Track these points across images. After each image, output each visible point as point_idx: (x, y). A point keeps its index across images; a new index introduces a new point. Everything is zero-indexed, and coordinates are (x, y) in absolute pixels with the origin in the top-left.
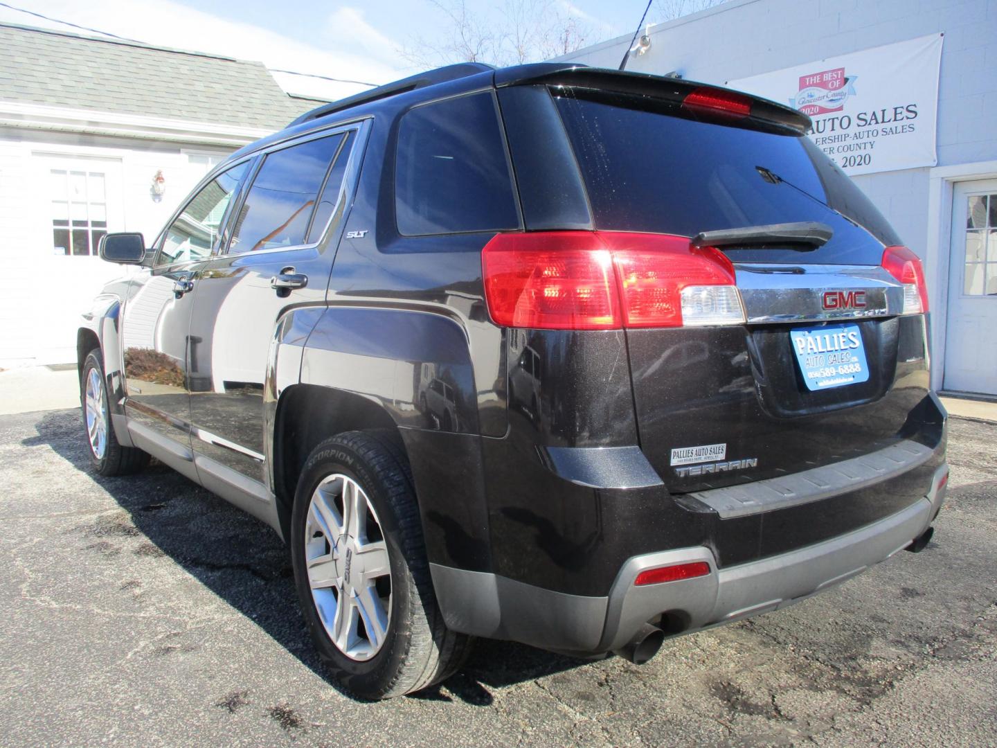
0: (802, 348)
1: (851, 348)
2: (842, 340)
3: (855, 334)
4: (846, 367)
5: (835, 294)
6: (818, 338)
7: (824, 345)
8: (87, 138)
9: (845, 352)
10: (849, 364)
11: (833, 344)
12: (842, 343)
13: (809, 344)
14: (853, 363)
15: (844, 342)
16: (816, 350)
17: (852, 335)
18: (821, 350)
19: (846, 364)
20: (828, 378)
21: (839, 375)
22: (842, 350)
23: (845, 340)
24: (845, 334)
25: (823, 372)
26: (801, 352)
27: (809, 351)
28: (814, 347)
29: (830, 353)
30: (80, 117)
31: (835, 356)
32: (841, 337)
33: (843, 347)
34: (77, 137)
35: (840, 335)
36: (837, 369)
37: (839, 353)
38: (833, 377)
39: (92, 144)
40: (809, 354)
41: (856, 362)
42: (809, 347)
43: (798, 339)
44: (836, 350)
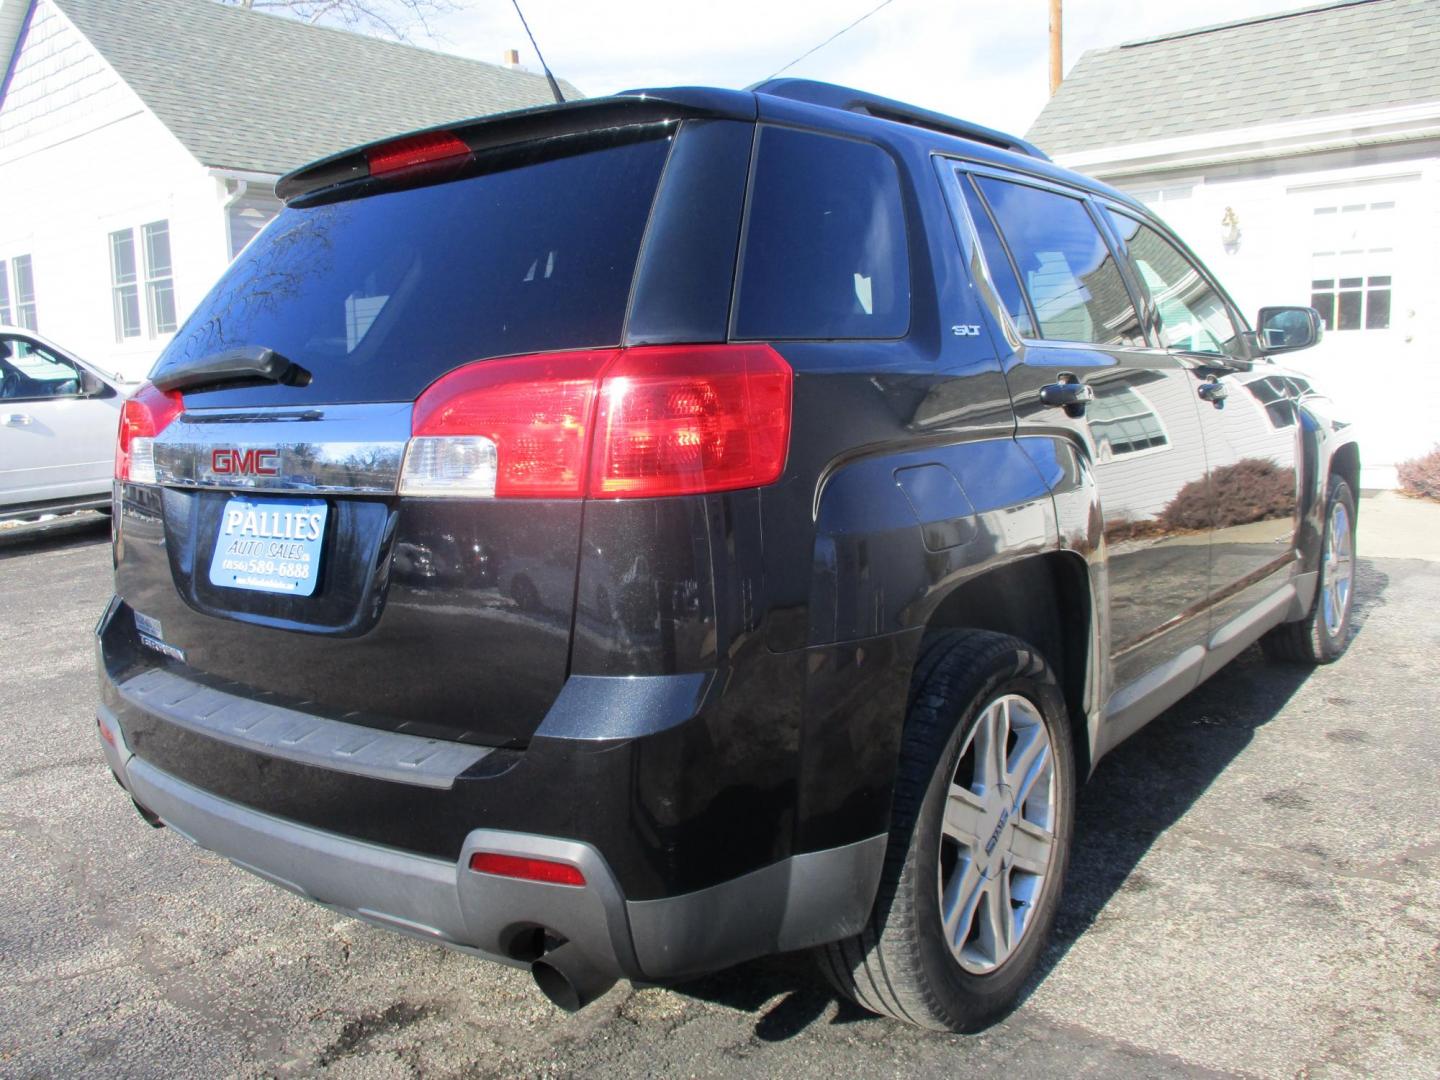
0: (235, 526)
1: (308, 538)
2: (299, 523)
3: (319, 517)
4: (291, 566)
5: (227, 452)
6: (264, 514)
7: (270, 527)
8: (1367, 152)
9: (298, 544)
10: (296, 563)
11: (282, 528)
12: (298, 529)
13: (248, 520)
14: (303, 563)
15: (302, 528)
16: (255, 533)
17: (316, 519)
18: (263, 534)
19: (292, 562)
20: (259, 576)
21: (275, 576)
22: (296, 539)
23: (304, 525)
24: (306, 516)
25: (254, 565)
26: (230, 530)
27: (244, 532)
28: (254, 526)
29: (275, 541)
30: (1341, 126)
31: (282, 546)
32: (299, 520)
33: (298, 536)
34: (1351, 155)
35: (299, 516)
36: (277, 564)
37: (290, 543)
38: (266, 577)
39: (1374, 160)
40: (242, 535)
41: (306, 563)
42: (247, 526)
43: (233, 513)
44: (286, 539)
